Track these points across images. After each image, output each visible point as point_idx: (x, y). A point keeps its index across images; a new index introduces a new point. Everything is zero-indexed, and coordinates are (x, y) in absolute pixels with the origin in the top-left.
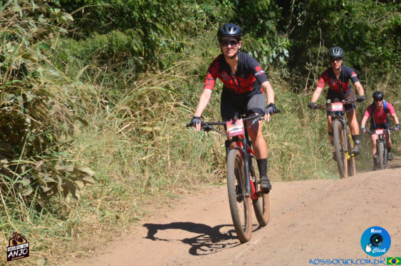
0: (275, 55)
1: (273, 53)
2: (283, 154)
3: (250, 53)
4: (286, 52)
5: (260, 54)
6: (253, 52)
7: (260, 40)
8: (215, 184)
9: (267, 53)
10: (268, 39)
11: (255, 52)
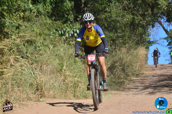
0: (72, 33)
1: (71, 31)
2: (75, 84)
3: (60, 31)
4: (78, 31)
5: (64, 32)
6: (61, 31)
7: (65, 25)
8: (35, 101)
9: (68, 31)
10: (69, 25)
11: (62, 31)
